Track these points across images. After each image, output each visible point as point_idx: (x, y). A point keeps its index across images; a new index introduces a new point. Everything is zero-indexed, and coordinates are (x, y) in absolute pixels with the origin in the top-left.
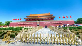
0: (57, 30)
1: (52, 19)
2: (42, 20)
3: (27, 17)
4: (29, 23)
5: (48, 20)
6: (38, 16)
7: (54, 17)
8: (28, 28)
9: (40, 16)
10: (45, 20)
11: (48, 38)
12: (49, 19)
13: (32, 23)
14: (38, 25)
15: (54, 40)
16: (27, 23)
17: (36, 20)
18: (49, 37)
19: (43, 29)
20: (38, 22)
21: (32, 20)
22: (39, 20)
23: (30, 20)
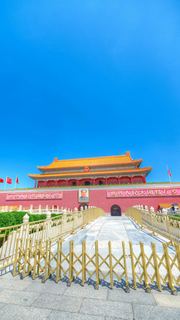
0: (164, 225)
1: (141, 179)
2: (100, 182)
3: (40, 170)
4: (48, 196)
5: (122, 183)
6: (83, 168)
7: (147, 172)
8: (43, 217)
9: (90, 167)
10: (113, 183)
11: (128, 260)
12: (126, 179)
13: (61, 196)
14: (84, 204)
15: (156, 269)
16: (41, 196)
17: (74, 183)
18: (131, 256)
19: (104, 218)
20: (84, 192)
21: (61, 183)
22: (87, 183)
23: (50, 183)
